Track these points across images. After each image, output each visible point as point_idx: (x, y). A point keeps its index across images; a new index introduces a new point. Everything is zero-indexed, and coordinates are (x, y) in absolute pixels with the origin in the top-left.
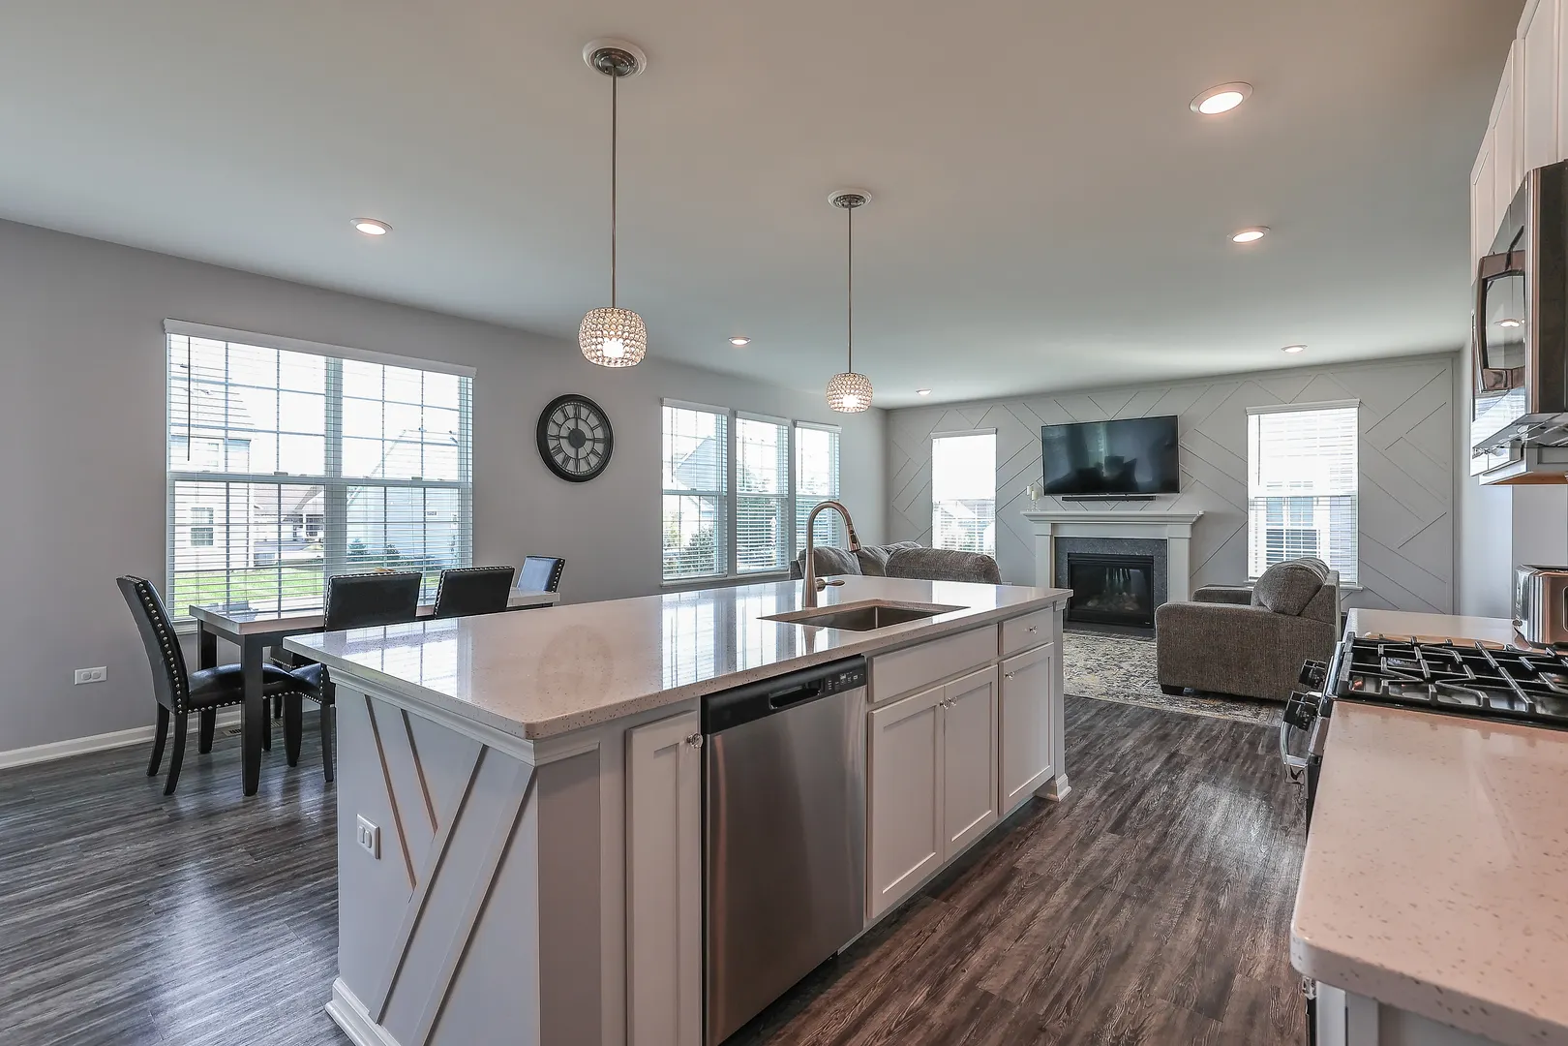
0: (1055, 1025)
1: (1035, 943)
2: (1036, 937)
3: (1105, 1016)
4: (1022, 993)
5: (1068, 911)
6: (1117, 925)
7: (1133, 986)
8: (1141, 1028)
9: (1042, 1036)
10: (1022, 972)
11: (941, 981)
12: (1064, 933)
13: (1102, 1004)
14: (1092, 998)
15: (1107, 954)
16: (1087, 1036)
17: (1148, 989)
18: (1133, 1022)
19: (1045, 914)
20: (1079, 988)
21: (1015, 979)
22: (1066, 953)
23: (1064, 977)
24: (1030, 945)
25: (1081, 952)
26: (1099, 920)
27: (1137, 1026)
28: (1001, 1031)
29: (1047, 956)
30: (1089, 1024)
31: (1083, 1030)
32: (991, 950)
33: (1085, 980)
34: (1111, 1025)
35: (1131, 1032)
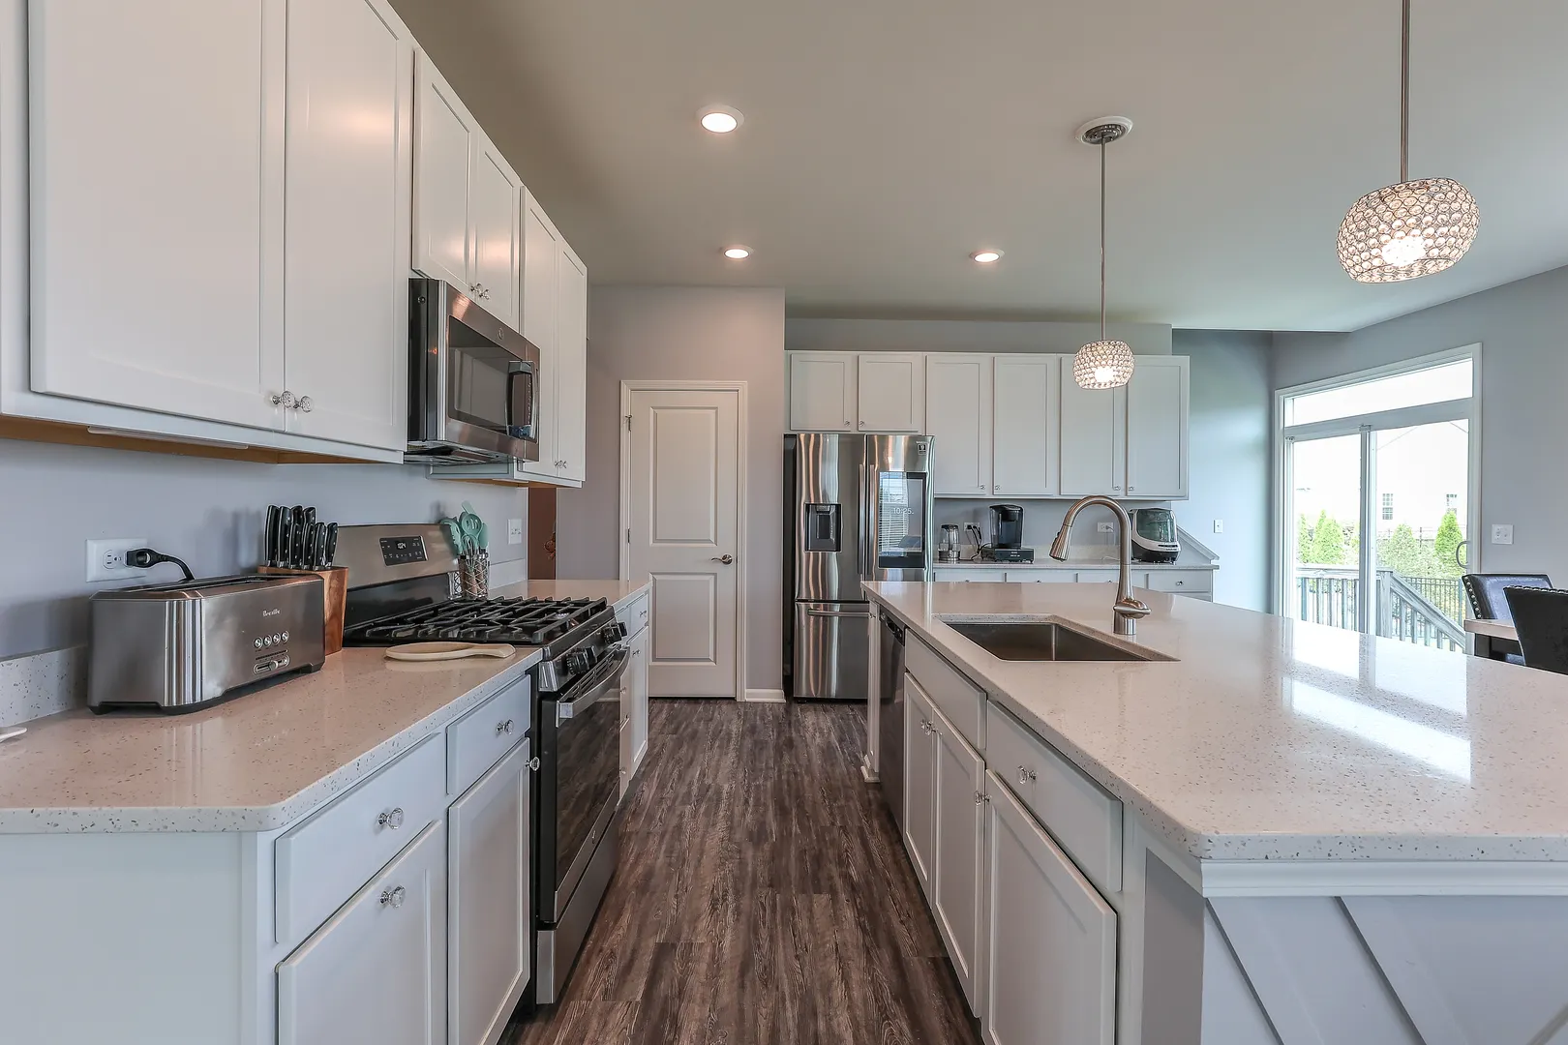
0: (765, 892)
1: (821, 949)
2: (826, 957)
3: (738, 911)
4: (798, 903)
5: (820, 1009)
6: (764, 1011)
7: (727, 942)
8: (712, 914)
9: (768, 883)
10: (811, 918)
11: (853, 889)
12: (806, 974)
13: (743, 918)
14: (752, 919)
15: (758, 968)
16: (743, 894)
17: (714, 946)
18: (718, 915)
19: (838, 992)
20: (764, 924)
21: (810, 910)
22: (791, 952)
23: (779, 928)
24: (824, 945)
25: (780, 958)
26: (785, 1009)
27: (715, 914)
28: (793, 875)
29: (803, 941)
30: (745, 902)
31: (747, 895)
32: (846, 926)
33: (764, 933)
34: (731, 907)
35: (717, 909)
